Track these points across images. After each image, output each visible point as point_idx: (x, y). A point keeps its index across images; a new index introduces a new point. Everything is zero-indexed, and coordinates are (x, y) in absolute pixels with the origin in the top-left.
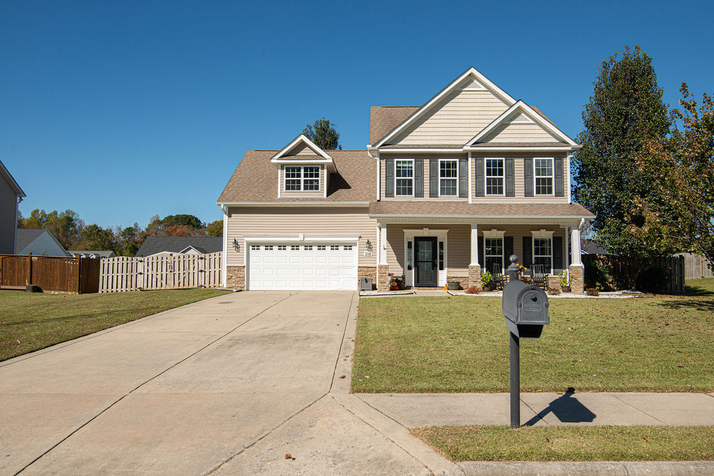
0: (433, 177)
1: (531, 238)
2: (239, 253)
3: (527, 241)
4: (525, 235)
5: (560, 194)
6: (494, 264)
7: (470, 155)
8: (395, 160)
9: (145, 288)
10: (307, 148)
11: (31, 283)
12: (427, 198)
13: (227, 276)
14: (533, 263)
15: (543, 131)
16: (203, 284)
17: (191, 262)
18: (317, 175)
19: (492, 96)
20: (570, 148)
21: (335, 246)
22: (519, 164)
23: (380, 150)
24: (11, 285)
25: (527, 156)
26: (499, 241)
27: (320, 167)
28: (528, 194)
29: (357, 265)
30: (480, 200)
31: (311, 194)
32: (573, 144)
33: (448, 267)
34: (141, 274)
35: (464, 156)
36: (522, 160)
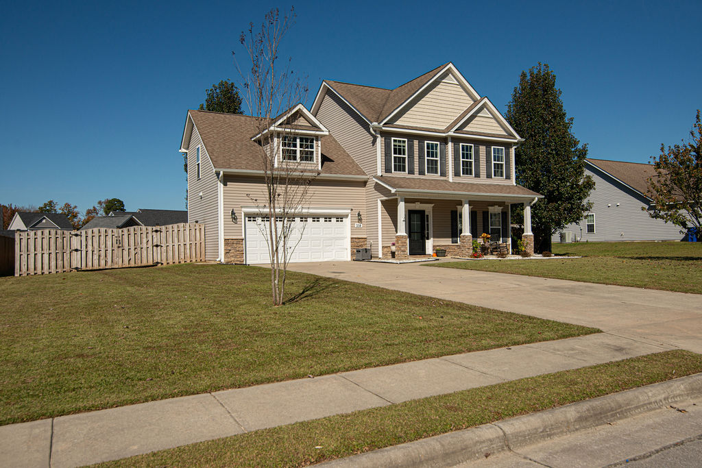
0: (421, 157)
1: (488, 212)
2: (236, 225)
3: (486, 214)
4: (484, 210)
5: (508, 177)
7: (449, 139)
8: (393, 139)
9: (84, 267)
10: (302, 118)
12: (416, 175)
13: (225, 250)
14: (490, 233)
15: (497, 125)
16: (159, 261)
17: (144, 235)
18: (312, 147)
19: (461, 90)
20: (516, 141)
21: (328, 218)
22: (482, 149)
23: (383, 128)
25: (488, 144)
27: (315, 138)
28: (489, 176)
29: (349, 236)
30: (458, 180)
31: (306, 165)
32: (518, 137)
33: (434, 237)
34: (77, 250)
35: (444, 141)
36: (484, 147)
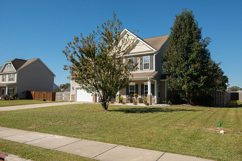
2: (74, 91)
4: (142, 84)
5: (152, 68)
6: (131, 94)
11: (44, 99)
13: (71, 97)
14: (144, 93)
20: (154, 52)
24: (41, 99)
25: (141, 56)
26: (134, 86)
28: (141, 69)
32: (154, 50)
34: (63, 96)
